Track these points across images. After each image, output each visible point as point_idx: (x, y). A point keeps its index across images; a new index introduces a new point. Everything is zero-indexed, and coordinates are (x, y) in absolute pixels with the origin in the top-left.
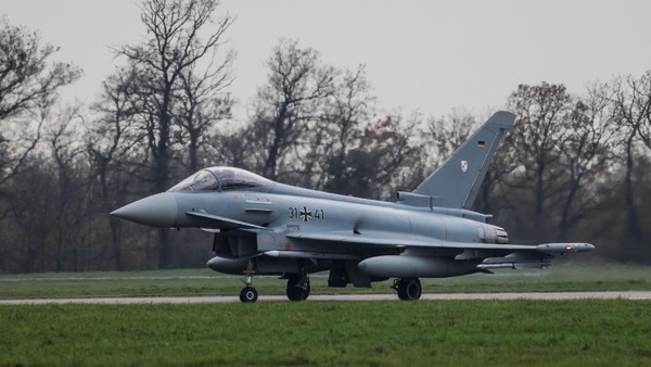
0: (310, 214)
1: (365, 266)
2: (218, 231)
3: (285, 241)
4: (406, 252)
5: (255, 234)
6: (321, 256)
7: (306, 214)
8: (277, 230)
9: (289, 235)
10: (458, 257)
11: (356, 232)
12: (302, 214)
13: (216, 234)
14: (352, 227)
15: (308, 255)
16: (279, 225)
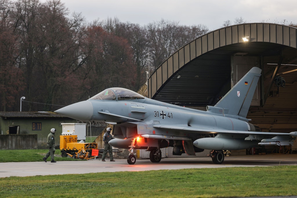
0: (165, 115)
1: (197, 143)
2: (116, 123)
3: (152, 129)
4: (218, 135)
5: (136, 125)
6: (171, 138)
7: (163, 115)
8: (148, 123)
9: (155, 126)
10: (246, 139)
11: (189, 125)
12: (161, 115)
13: (114, 125)
14: (187, 123)
15: (165, 137)
16: (149, 120)
